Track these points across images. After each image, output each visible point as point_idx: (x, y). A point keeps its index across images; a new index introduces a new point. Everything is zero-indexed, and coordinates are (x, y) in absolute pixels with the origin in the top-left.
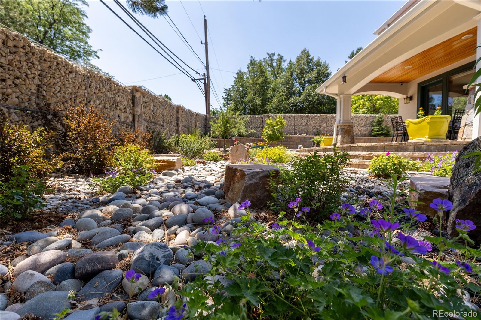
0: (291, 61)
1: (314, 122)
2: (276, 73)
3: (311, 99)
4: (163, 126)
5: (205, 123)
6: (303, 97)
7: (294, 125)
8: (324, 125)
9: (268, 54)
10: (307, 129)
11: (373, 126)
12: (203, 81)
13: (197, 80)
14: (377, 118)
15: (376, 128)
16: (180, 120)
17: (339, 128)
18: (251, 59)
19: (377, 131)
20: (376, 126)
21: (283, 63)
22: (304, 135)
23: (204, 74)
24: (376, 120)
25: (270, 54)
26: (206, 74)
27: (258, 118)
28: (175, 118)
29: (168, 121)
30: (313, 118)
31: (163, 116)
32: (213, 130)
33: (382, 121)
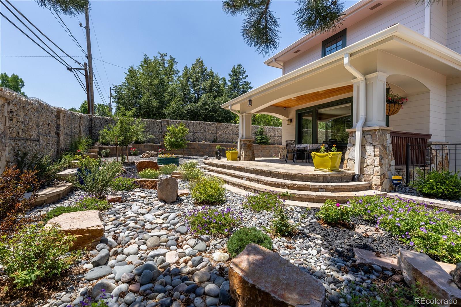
0: (186, 67)
1: (212, 129)
2: (168, 73)
3: (207, 107)
4: (38, 141)
5: (89, 125)
6: (199, 104)
7: (193, 132)
8: (220, 133)
9: (159, 53)
10: (205, 136)
11: (257, 135)
12: (83, 72)
13: (74, 69)
14: (260, 129)
15: (259, 137)
16: (61, 128)
17: (242, 143)
18: (144, 57)
19: (260, 140)
20: (258, 135)
21: (175, 66)
22: (203, 142)
23: (85, 64)
24: (259, 130)
25: (162, 54)
26: (88, 64)
27: (156, 122)
28: (54, 125)
29: (45, 131)
30: (210, 125)
31: (37, 126)
32: (102, 135)
33: (263, 131)
